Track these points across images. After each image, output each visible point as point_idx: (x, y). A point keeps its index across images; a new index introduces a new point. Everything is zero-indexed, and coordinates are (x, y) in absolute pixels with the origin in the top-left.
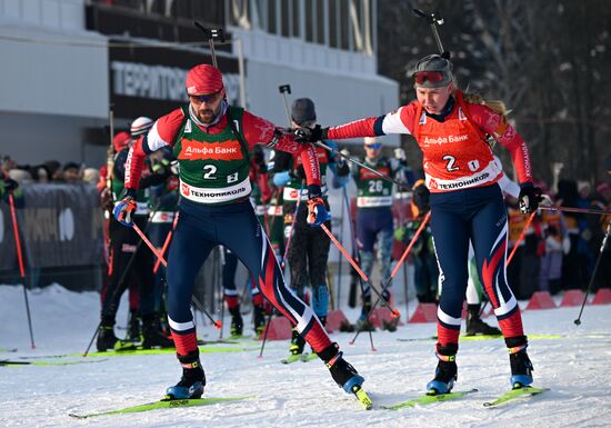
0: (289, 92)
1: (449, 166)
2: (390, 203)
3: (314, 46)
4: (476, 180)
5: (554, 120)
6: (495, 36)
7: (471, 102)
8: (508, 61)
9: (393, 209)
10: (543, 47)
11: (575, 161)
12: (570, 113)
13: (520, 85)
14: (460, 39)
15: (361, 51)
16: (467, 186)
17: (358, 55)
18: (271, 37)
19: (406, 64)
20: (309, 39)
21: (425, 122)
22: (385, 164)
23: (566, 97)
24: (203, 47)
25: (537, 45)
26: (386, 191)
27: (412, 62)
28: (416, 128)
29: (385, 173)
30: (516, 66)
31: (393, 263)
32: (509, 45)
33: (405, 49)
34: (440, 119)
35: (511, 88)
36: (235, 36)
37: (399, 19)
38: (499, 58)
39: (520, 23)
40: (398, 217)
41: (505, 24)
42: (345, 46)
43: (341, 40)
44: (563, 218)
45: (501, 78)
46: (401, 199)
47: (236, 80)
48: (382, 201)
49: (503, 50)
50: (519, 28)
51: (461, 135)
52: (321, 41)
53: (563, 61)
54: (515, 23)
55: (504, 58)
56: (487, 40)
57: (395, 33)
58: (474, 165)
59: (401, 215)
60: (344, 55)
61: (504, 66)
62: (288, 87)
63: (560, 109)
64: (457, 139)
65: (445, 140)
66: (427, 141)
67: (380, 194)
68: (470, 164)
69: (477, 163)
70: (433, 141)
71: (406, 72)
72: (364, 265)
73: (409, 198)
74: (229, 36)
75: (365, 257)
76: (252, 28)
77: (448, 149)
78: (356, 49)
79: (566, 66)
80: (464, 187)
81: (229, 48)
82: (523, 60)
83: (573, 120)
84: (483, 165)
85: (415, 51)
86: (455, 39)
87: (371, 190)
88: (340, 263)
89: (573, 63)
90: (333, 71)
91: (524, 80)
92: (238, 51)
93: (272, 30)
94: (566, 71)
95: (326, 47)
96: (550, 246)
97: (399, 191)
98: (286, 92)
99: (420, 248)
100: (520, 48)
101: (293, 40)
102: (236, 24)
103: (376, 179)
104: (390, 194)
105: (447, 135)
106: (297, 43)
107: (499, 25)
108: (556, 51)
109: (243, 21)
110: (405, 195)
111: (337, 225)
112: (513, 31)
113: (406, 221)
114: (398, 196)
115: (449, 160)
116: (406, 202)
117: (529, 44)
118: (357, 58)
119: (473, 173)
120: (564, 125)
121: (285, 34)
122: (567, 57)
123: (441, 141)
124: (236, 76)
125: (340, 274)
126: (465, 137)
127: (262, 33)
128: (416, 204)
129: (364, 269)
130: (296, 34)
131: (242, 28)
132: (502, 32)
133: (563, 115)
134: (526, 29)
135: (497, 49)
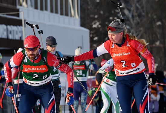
0: (42, 33)
1: (123, 65)
2: (86, 80)
3: (54, 14)
4: (134, 71)
5: (154, 45)
6: (130, 11)
7: (132, 39)
8: (135, 21)
9: (87, 83)
10: (150, 15)
11: (163, 63)
12: (160, 43)
13: (140, 31)
14: (115, 12)
15: (73, 17)
16: (131, 73)
17: (72, 18)
18: (36, 10)
19: (92, 22)
20: (52, 11)
21: (114, 47)
22: (83, 64)
23: (159, 36)
24: (7, 15)
25: (147, 14)
26: (84, 75)
27: (95, 22)
28: (111, 49)
29: (83, 67)
30: (138, 23)
31: (87, 105)
32: (135, 14)
33: (92, 16)
34: (120, 45)
35: (136, 32)
36: (20, 10)
37: (90, 3)
38: (131, 20)
39: (140, 5)
40: (89, 86)
41: (134, 5)
42: (67, 15)
43: (65, 12)
44: (158, 87)
45: (132, 28)
46: (91, 79)
47: (21, 29)
48: (82, 79)
49: (133, 16)
50: (139, 7)
51: (128, 52)
52: (57, 12)
53: (158, 21)
54: (138, 5)
55: (133, 20)
56: (126, 12)
57: (88, 9)
58: (133, 65)
59: (90, 85)
60: (66, 18)
61: (133, 23)
62: (42, 31)
63: (157, 41)
64: (126, 54)
65: (121, 55)
66: (114, 55)
67: (82, 76)
68: (132, 64)
69: (134, 64)
70: (117, 55)
71: (92, 25)
72: (75, 106)
73: (94, 78)
74: (18, 10)
75: (75, 102)
76: (28, 7)
77: (122, 58)
78: (71, 16)
79: (159, 23)
80: (129, 74)
81: (18, 15)
82: (141, 21)
83: (162, 46)
84: (137, 65)
85: (96, 16)
86: (113, 12)
87: (78, 74)
88: (65, 106)
89: (162, 22)
90: (62, 25)
91: (141, 29)
92: (22, 17)
93: (36, 8)
94: (159, 25)
95: (59, 15)
96: (152, 98)
97: (89, 75)
98: (41, 33)
99: (98, 99)
100: (140, 16)
101: (45, 12)
102: (21, 5)
103: (79, 70)
104: (86, 76)
105: (122, 52)
106: (47, 13)
107: (131, 6)
108: (155, 17)
109: (24, 4)
110: (92, 77)
111: (64, 90)
112: (137, 8)
113: (92, 87)
114: (89, 77)
115: (123, 62)
116: (92, 80)
117: (143, 14)
118: (72, 19)
119: (133, 68)
120: (158, 48)
121: (42, 9)
122: (159, 19)
123: (119, 55)
124: (21, 27)
125: (65, 110)
126: (129, 53)
127: (32, 9)
128: (97, 80)
129: (75, 108)
130: (46, 9)
131: (24, 7)
132: (132, 9)
133: (158, 43)
134: (142, 8)
135: (130, 16)
